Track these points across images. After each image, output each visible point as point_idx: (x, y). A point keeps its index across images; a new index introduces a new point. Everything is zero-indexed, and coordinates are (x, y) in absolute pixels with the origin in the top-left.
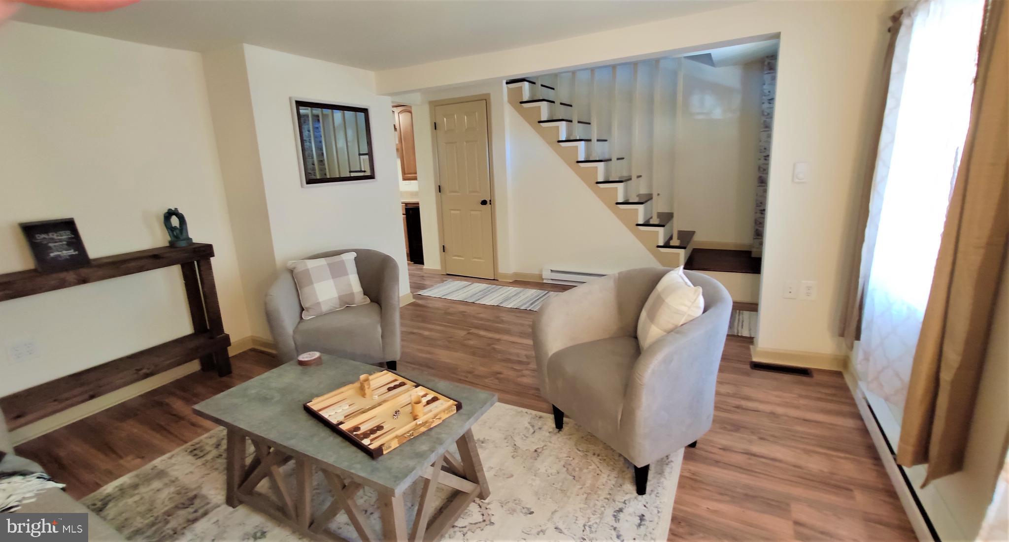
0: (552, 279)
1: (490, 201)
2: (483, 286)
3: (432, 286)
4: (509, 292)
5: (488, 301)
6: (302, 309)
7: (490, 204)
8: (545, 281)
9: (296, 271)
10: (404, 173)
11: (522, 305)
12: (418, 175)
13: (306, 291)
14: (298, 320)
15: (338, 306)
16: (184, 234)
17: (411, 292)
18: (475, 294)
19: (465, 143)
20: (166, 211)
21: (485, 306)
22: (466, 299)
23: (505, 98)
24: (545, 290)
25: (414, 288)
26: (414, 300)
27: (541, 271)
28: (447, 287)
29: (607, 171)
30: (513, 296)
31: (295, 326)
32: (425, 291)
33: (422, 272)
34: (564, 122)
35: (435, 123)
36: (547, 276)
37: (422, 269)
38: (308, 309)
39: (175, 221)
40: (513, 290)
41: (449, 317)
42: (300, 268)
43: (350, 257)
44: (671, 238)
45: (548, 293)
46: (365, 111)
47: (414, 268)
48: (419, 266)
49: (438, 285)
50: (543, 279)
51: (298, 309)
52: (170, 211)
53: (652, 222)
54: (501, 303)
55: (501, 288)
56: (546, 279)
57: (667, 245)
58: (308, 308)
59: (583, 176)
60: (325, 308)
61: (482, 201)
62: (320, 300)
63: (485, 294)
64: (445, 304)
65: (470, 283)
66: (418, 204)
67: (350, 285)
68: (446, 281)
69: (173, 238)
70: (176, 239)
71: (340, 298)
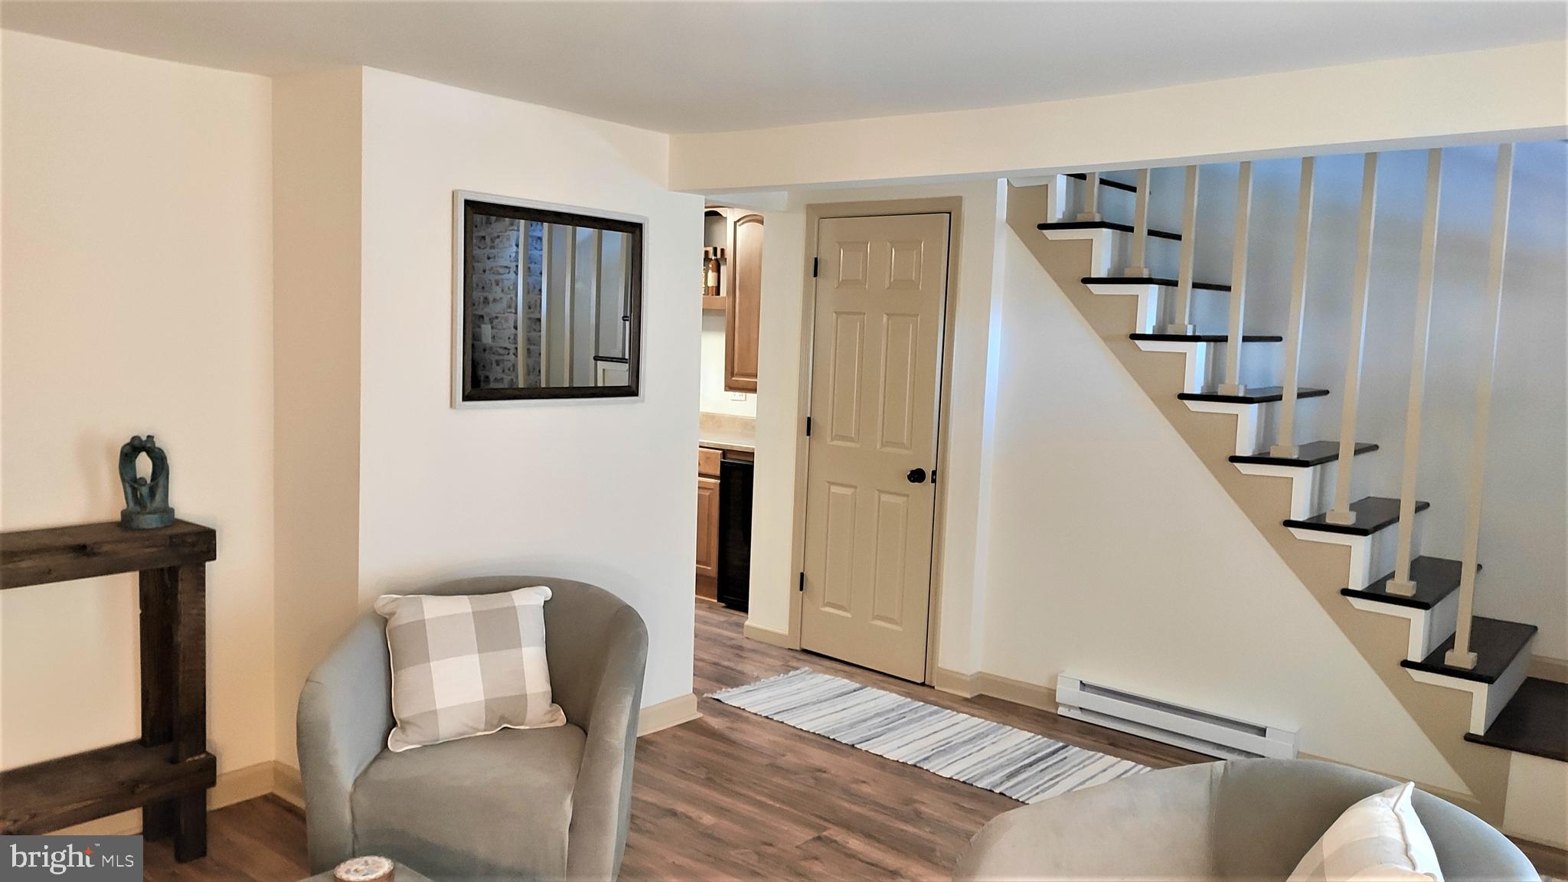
0: (1081, 708)
1: (934, 473)
2: (887, 699)
3: (757, 679)
4: (957, 729)
5: (895, 748)
6: (392, 723)
7: (934, 481)
8: (1061, 711)
9: (392, 624)
10: (730, 371)
11: (982, 777)
12: (760, 381)
13: (407, 678)
14: (377, 749)
15: (482, 726)
16: (158, 497)
17: (695, 691)
18: (865, 721)
19: (885, 317)
20: (128, 440)
21: (881, 762)
22: (834, 731)
23: (1002, 212)
24: (1058, 739)
25: (709, 678)
26: (700, 715)
27: (1054, 679)
28: (795, 687)
29: (1267, 430)
30: (965, 742)
31: (362, 768)
32: (735, 691)
33: (739, 633)
34: (1154, 289)
35: (816, 259)
36: (1070, 699)
37: (740, 626)
38: (406, 723)
39: (144, 465)
40: (966, 723)
41: (777, 780)
42: (405, 614)
43: (531, 601)
44: (1449, 643)
45: (1063, 748)
46: (634, 230)
47: (722, 619)
48: (735, 616)
49: (772, 679)
50: (1057, 705)
51: (379, 721)
52: (136, 443)
53: (1391, 588)
54: (925, 759)
55: (936, 713)
56: (1064, 705)
57: (1434, 663)
58: (408, 723)
59: (1194, 436)
60: (447, 729)
61: (912, 472)
62: (438, 707)
63: (891, 722)
64: (778, 739)
65: (858, 685)
66: (752, 454)
67: (520, 674)
68: (797, 669)
69: (132, 504)
70: (138, 509)
71: (489, 705)
